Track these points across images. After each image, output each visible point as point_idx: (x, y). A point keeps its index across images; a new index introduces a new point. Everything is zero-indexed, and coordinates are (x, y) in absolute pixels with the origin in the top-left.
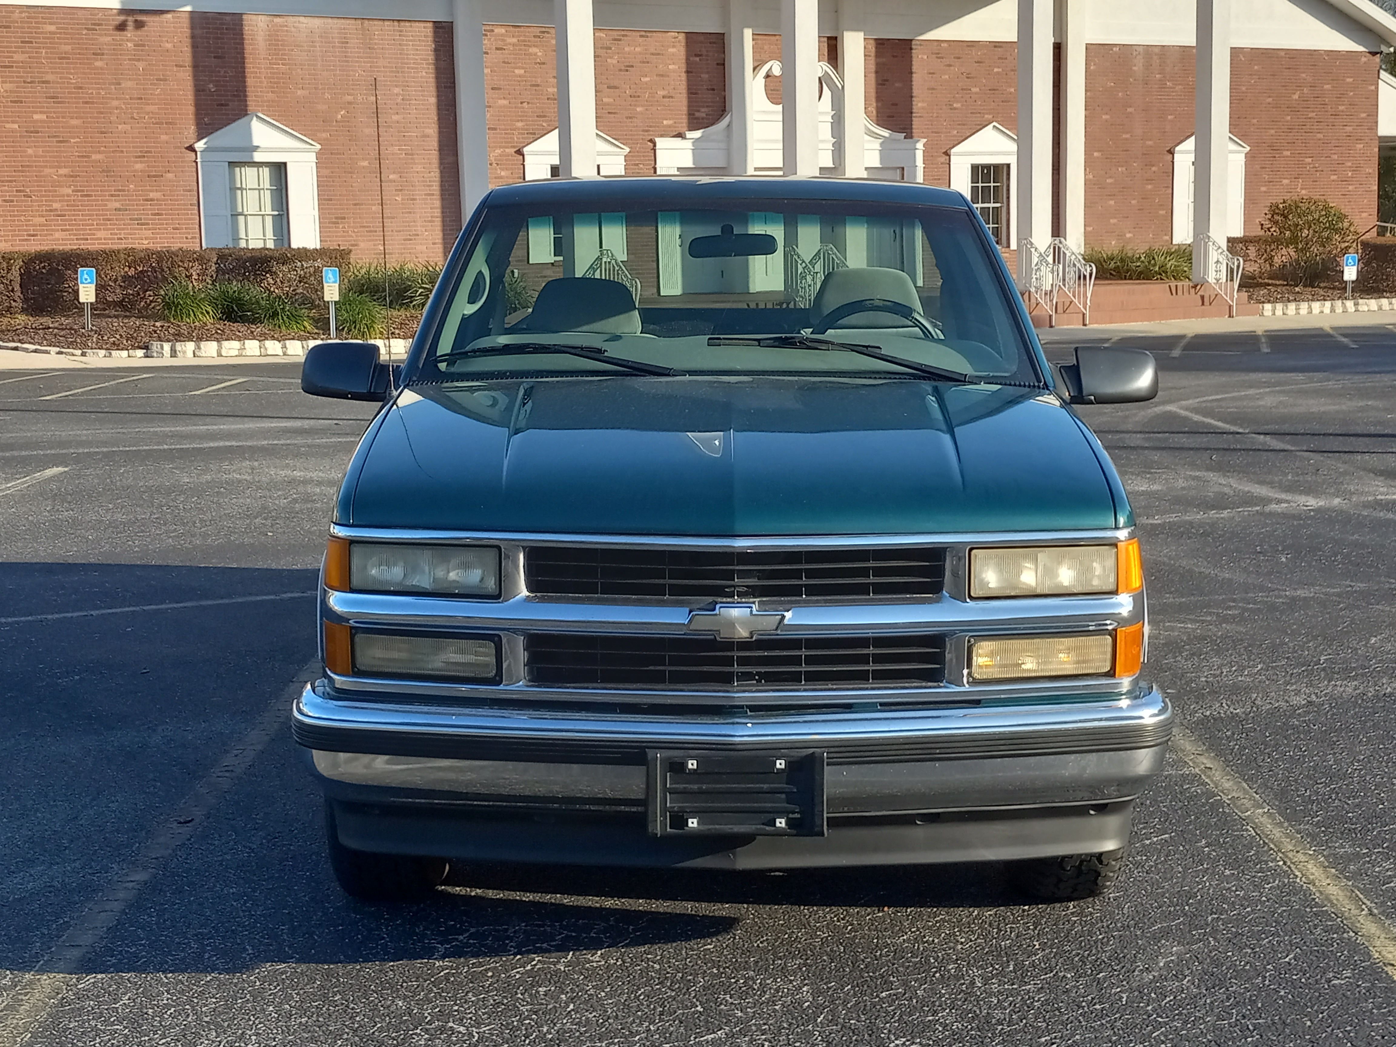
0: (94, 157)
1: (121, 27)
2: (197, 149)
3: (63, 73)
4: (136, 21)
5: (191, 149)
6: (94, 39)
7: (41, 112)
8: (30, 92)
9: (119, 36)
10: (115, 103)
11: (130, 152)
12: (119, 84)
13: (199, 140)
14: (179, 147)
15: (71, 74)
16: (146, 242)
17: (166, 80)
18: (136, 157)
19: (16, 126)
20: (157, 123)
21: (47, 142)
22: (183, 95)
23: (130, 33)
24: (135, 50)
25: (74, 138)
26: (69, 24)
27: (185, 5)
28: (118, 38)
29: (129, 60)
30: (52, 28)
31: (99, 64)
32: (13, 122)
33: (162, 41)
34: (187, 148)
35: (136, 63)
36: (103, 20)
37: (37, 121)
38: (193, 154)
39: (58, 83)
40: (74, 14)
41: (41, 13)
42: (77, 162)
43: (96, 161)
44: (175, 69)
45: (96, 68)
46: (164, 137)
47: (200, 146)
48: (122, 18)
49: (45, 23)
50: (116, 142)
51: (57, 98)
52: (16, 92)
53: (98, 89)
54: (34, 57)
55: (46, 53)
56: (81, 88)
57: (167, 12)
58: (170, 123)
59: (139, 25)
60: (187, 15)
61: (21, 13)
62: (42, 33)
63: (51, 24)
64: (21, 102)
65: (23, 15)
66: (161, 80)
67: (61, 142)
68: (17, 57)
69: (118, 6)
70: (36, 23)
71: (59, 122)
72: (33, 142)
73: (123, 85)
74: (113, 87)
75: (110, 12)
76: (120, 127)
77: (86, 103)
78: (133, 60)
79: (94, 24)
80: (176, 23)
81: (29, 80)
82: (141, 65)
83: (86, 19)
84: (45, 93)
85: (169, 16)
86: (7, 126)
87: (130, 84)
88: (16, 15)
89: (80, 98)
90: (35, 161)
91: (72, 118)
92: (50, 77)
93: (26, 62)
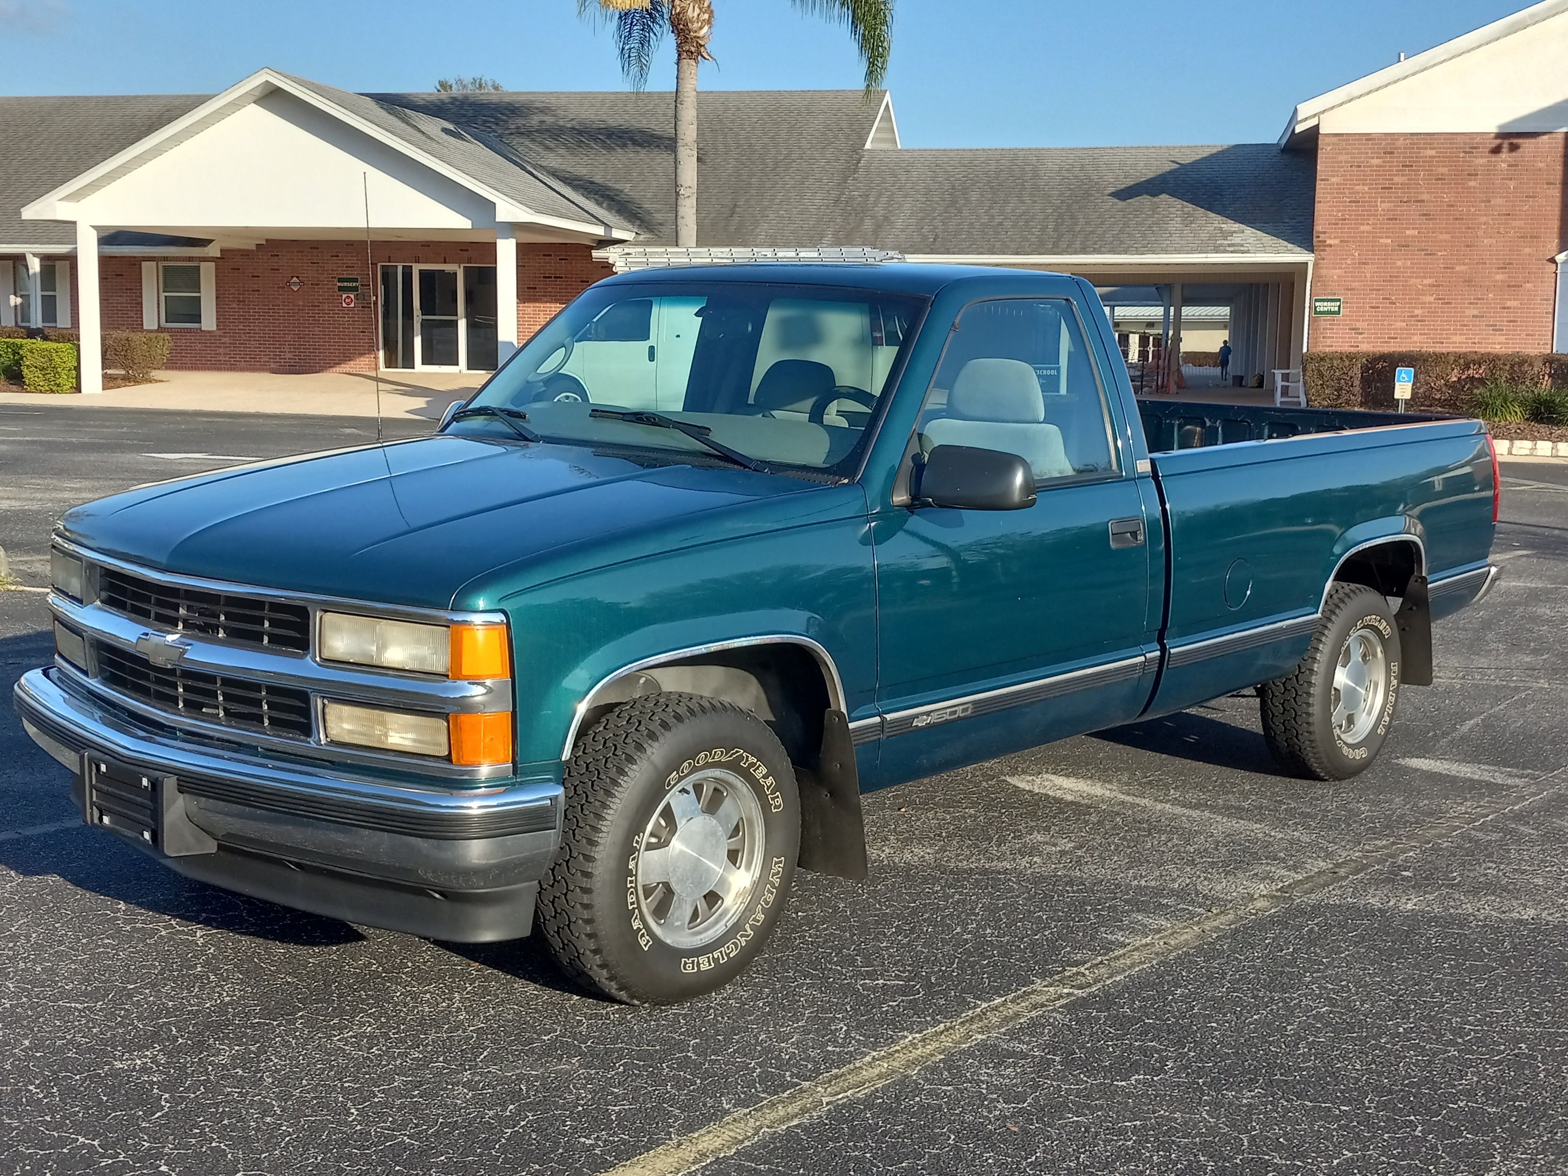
0: (1458, 268)
1: (1496, 150)
2: (1558, 261)
3: (1437, 193)
4: (1511, 144)
5: (1553, 260)
6: (1469, 162)
7: (1413, 229)
8: (1405, 211)
9: (1494, 158)
10: (1484, 219)
11: (1494, 264)
12: (1490, 202)
13: (1561, 252)
14: (1540, 260)
15: (1445, 193)
16: (1498, 347)
17: (1535, 197)
18: (1498, 268)
19: (1389, 241)
20: (1522, 237)
21: (1416, 255)
22: (1551, 210)
23: (1504, 155)
24: (1507, 170)
25: (1441, 251)
26: (1448, 148)
27: (1561, 127)
28: (1493, 159)
29: (1502, 179)
30: (1432, 153)
31: (1472, 184)
32: (1387, 237)
33: (1535, 161)
34: (1548, 260)
35: (1508, 182)
36: (1481, 143)
37: (1409, 236)
38: (1554, 266)
39: (1432, 201)
40: (1453, 139)
41: (1423, 139)
42: (1441, 273)
43: (1459, 272)
44: (1545, 186)
45: (1470, 188)
46: (1527, 250)
47: (1561, 258)
48: (1499, 141)
49: (1426, 148)
50: (1480, 255)
51: (1430, 215)
52: (1392, 211)
53: (1469, 206)
54: (1412, 179)
55: (1424, 175)
56: (1452, 206)
57: (1544, 133)
58: (1535, 237)
59: (1514, 148)
60: (1563, 136)
61: (1405, 140)
62: (1422, 157)
63: (1431, 149)
64: (1396, 219)
65: (1407, 141)
66: (1531, 197)
67: (1430, 254)
68: (1396, 179)
69: (1495, 130)
70: (1417, 148)
71: (1429, 237)
72: (1403, 255)
73: (1493, 202)
74: (1483, 204)
75: (1488, 136)
76: (1485, 241)
77: (1457, 219)
78: (1505, 179)
79: (1472, 148)
80: (1552, 143)
81: (1405, 200)
82: (1512, 184)
83: (1465, 143)
84: (1418, 211)
85: (1545, 137)
86: (1381, 241)
87: (1499, 201)
88: (1400, 143)
89: (1451, 215)
90: (1403, 272)
91: (1441, 233)
92: (1425, 197)
93: (1405, 184)
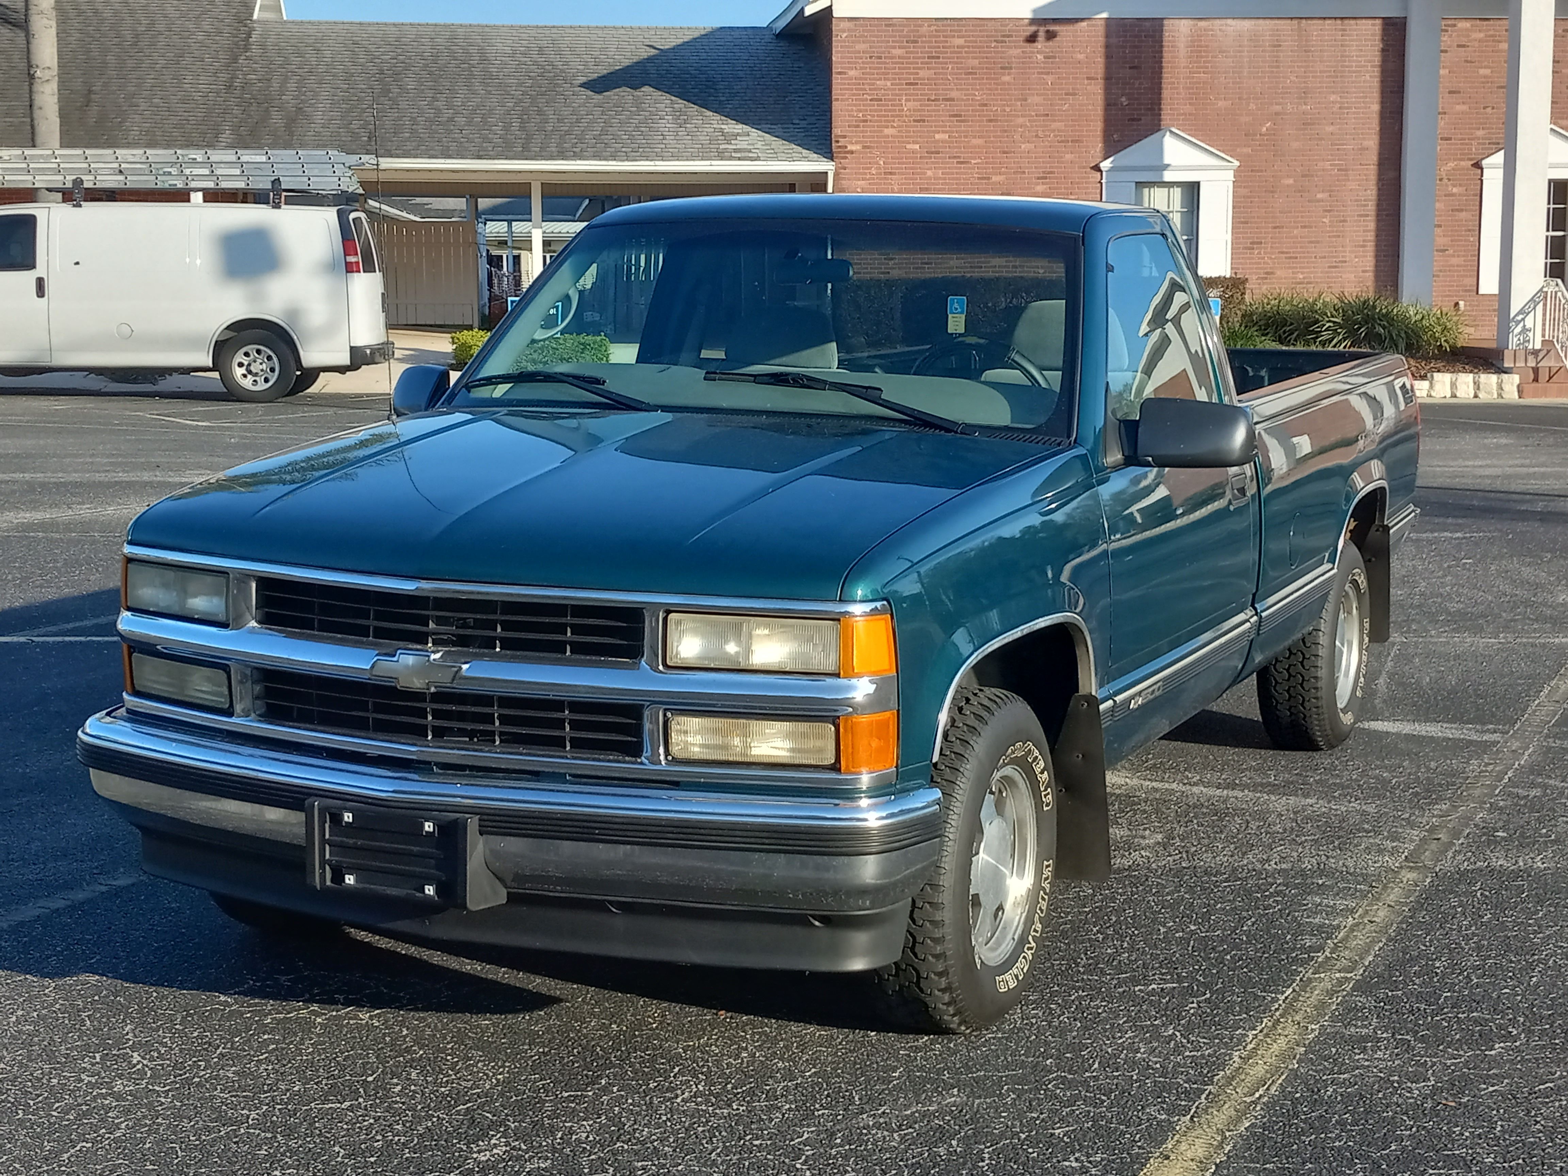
0: (995, 179)
1: (1032, 39)
2: (1102, 169)
3: (968, 90)
4: (1048, 31)
5: (1097, 168)
6: (1003, 52)
7: (943, 132)
8: (934, 111)
9: (1029, 47)
10: (1020, 120)
11: (1033, 173)
12: (1026, 100)
13: (1105, 159)
14: (1084, 167)
15: (977, 90)
16: (1041, 271)
17: (1075, 94)
18: (1038, 178)
19: (917, 147)
20: (1062, 142)
21: (948, 163)
22: (1092, 110)
23: (1041, 44)
24: (1044, 63)
25: (975, 158)
26: (978, 36)
27: (1101, 12)
28: (1028, 50)
29: (1039, 73)
30: (960, 41)
31: (1006, 78)
32: (914, 142)
33: (1074, 52)
34: (1092, 168)
35: (1045, 77)
36: (1014, 31)
37: (938, 141)
38: (1099, 174)
39: (963, 100)
40: (984, 25)
41: (949, 25)
42: (977, 184)
43: (995, 183)
44: (1086, 82)
45: (1004, 84)
46: (1068, 157)
47: (1106, 165)
48: (1034, 28)
49: (954, 36)
50: (1018, 162)
51: (960, 116)
52: (919, 110)
53: (1004, 105)
54: (939, 74)
55: (953, 68)
56: (986, 105)
57: (1082, 20)
58: (1077, 141)
59: (1051, 36)
60: (1103, 22)
61: (929, 26)
62: (950, 47)
63: (958, 37)
64: (924, 121)
65: (933, 28)
66: (1071, 95)
67: (962, 163)
68: (922, 73)
69: (1029, 15)
70: (944, 36)
71: (960, 142)
72: (933, 163)
73: (1029, 101)
74: (1019, 103)
75: (1022, 22)
76: (1023, 146)
77: (991, 121)
78: (1042, 73)
79: (1004, 36)
80: (1091, 31)
81: (933, 98)
82: (1049, 79)
83: (996, 31)
84: (948, 111)
85: (1084, 24)
86: (908, 146)
87: (1037, 99)
88: (924, 29)
89: (984, 116)
90: (934, 184)
91: (975, 137)
92: (954, 94)
93: (932, 79)
